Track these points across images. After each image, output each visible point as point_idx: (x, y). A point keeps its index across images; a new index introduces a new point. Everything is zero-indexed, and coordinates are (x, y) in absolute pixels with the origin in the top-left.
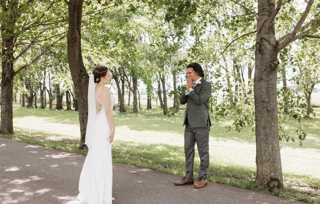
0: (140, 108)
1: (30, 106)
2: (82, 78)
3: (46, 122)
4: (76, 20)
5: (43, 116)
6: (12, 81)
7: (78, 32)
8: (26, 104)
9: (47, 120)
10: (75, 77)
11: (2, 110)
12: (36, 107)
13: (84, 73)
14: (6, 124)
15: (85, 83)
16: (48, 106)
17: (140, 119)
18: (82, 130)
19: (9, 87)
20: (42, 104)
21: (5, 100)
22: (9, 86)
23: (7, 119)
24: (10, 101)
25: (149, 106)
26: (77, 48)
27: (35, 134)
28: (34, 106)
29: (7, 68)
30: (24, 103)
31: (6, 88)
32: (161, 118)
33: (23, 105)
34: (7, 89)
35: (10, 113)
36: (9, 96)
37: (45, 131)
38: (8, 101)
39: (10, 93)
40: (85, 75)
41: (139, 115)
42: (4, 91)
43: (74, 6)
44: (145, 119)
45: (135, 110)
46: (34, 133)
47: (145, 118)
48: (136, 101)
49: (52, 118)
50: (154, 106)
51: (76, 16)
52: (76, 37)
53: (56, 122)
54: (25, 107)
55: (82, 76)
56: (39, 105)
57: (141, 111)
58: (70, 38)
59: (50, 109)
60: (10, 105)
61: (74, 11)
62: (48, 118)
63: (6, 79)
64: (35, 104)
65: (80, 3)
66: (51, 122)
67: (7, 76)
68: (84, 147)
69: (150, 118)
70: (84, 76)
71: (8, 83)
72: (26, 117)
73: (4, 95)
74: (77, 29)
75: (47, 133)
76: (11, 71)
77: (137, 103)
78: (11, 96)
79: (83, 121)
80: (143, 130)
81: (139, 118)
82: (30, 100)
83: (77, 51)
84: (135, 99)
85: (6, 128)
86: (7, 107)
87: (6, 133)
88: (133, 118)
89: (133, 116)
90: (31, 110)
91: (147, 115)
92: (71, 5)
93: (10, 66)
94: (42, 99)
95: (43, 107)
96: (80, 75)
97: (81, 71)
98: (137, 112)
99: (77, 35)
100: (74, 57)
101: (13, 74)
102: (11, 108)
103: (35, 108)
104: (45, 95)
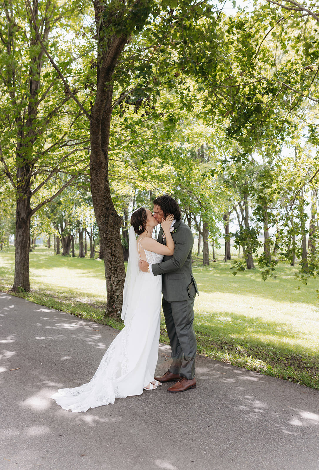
0: (214, 259)
1: (66, 254)
2: (108, 218)
3: (81, 277)
4: (100, 139)
5: (79, 268)
6: (28, 222)
7: (103, 156)
8: (62, 251)
9: (83, 273)
10: (100, 217)
11: (17, 260)
12: (74, 256)
13: (111, 212)
14: (21, 279)
15: (113, 226)
16: (89, 254)
17: (211, 276)
18: (109, 290)
19: (24, 230)
20: (82, 251)
21: (19, 247)
22: (25, 228)
23: (22, 272)
24: (25, 248)
25: (228, 256)
26: (102, 178)
27: (61, 293)
28: (71, 254)
29: (22, 204)
30: (58, 249)
31: (21, 231)
32: (241, 274)
33: (58, 252)
34: (23, 233)
35: (26, 264)
36: (25, 242)
37: (77, 288)
38: (24, 248)
39: (26, 239)
40: (113, 214)
41: (210, 269)
42: (18, 235)
43: (98, 120)
44: (218, 275)
45: (205, 262)
46: (61, 291)
47: (219, 273)
48: (206, 248)
49: (91, 270)
50: (235, 255)
51: (100, 133)
52: (101, 162)
53: (94, 277)
54: (60, 255)
55: (109, 215)
56: (77, 252)
57: (215, 263)
58: (94, 164)
59: (91, 258)
60: (26, 254)
61: (98, 127)
62: (85, 271)
63: (21, 220)
64: (73, 251)
65: (107, 115)
66: (88, 277)
67: (22, 215)
68: (111, 314)
69: (226, 273)
70: (111, 216)
71: (24, 225)
72: (55, 268)
73: (19, 241)
74: (103, 150)
75: (79, 291)
76: (27, 209)
77: (208, 251)
78: (27, 242)
79: (110, 278)
80: (211, 291)
81: (210, 274)
82: (66, 245)
83: (103, 182)
84: (206, 245)
85: (21, 285)
86: (22, 256)
87: (20, 291)
88: (201, 273)
89: (201, 270)
90: (64, 259)
91: (222, 270)
92: (93, 119)
93: (26, 201)
94: (81, 244)
95: (82, 256)
96: (106, 215)
97: (107, 209)
98: (209, 264)
99: (103, 160)
100: (98, 189)
101: (30, 213)
102: (27, 257)
103: (72, 257)
104: (86, 239)
